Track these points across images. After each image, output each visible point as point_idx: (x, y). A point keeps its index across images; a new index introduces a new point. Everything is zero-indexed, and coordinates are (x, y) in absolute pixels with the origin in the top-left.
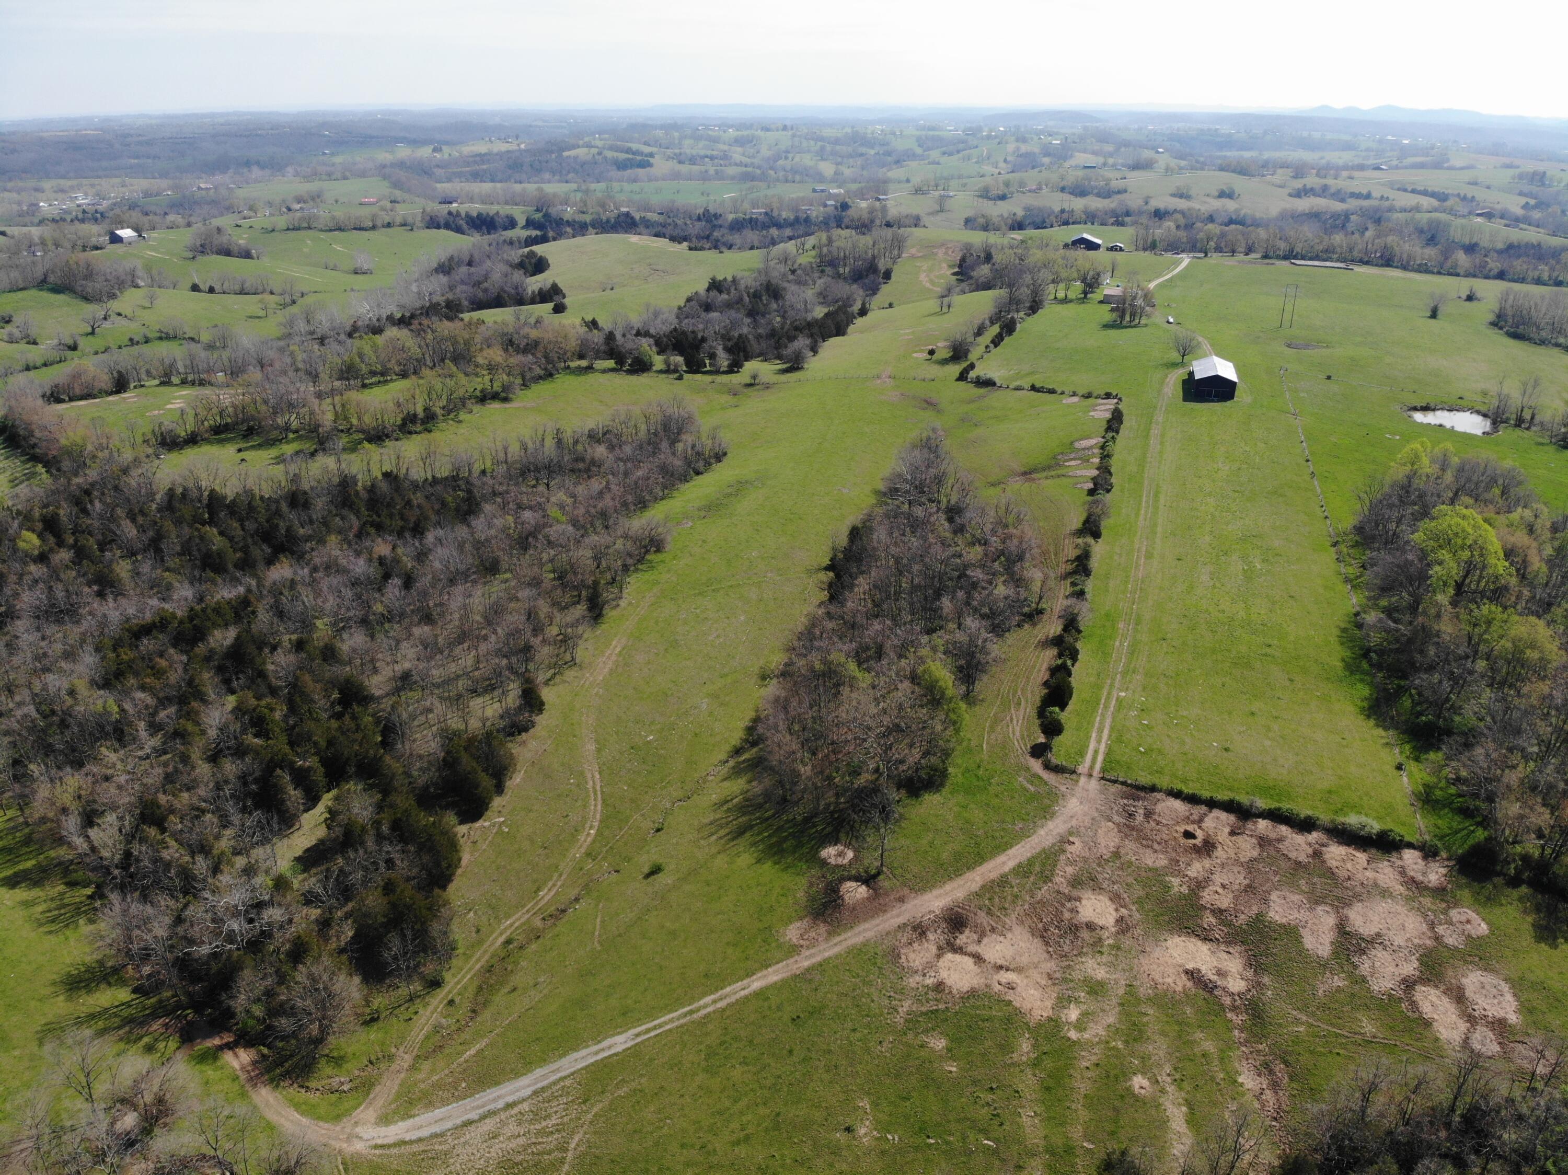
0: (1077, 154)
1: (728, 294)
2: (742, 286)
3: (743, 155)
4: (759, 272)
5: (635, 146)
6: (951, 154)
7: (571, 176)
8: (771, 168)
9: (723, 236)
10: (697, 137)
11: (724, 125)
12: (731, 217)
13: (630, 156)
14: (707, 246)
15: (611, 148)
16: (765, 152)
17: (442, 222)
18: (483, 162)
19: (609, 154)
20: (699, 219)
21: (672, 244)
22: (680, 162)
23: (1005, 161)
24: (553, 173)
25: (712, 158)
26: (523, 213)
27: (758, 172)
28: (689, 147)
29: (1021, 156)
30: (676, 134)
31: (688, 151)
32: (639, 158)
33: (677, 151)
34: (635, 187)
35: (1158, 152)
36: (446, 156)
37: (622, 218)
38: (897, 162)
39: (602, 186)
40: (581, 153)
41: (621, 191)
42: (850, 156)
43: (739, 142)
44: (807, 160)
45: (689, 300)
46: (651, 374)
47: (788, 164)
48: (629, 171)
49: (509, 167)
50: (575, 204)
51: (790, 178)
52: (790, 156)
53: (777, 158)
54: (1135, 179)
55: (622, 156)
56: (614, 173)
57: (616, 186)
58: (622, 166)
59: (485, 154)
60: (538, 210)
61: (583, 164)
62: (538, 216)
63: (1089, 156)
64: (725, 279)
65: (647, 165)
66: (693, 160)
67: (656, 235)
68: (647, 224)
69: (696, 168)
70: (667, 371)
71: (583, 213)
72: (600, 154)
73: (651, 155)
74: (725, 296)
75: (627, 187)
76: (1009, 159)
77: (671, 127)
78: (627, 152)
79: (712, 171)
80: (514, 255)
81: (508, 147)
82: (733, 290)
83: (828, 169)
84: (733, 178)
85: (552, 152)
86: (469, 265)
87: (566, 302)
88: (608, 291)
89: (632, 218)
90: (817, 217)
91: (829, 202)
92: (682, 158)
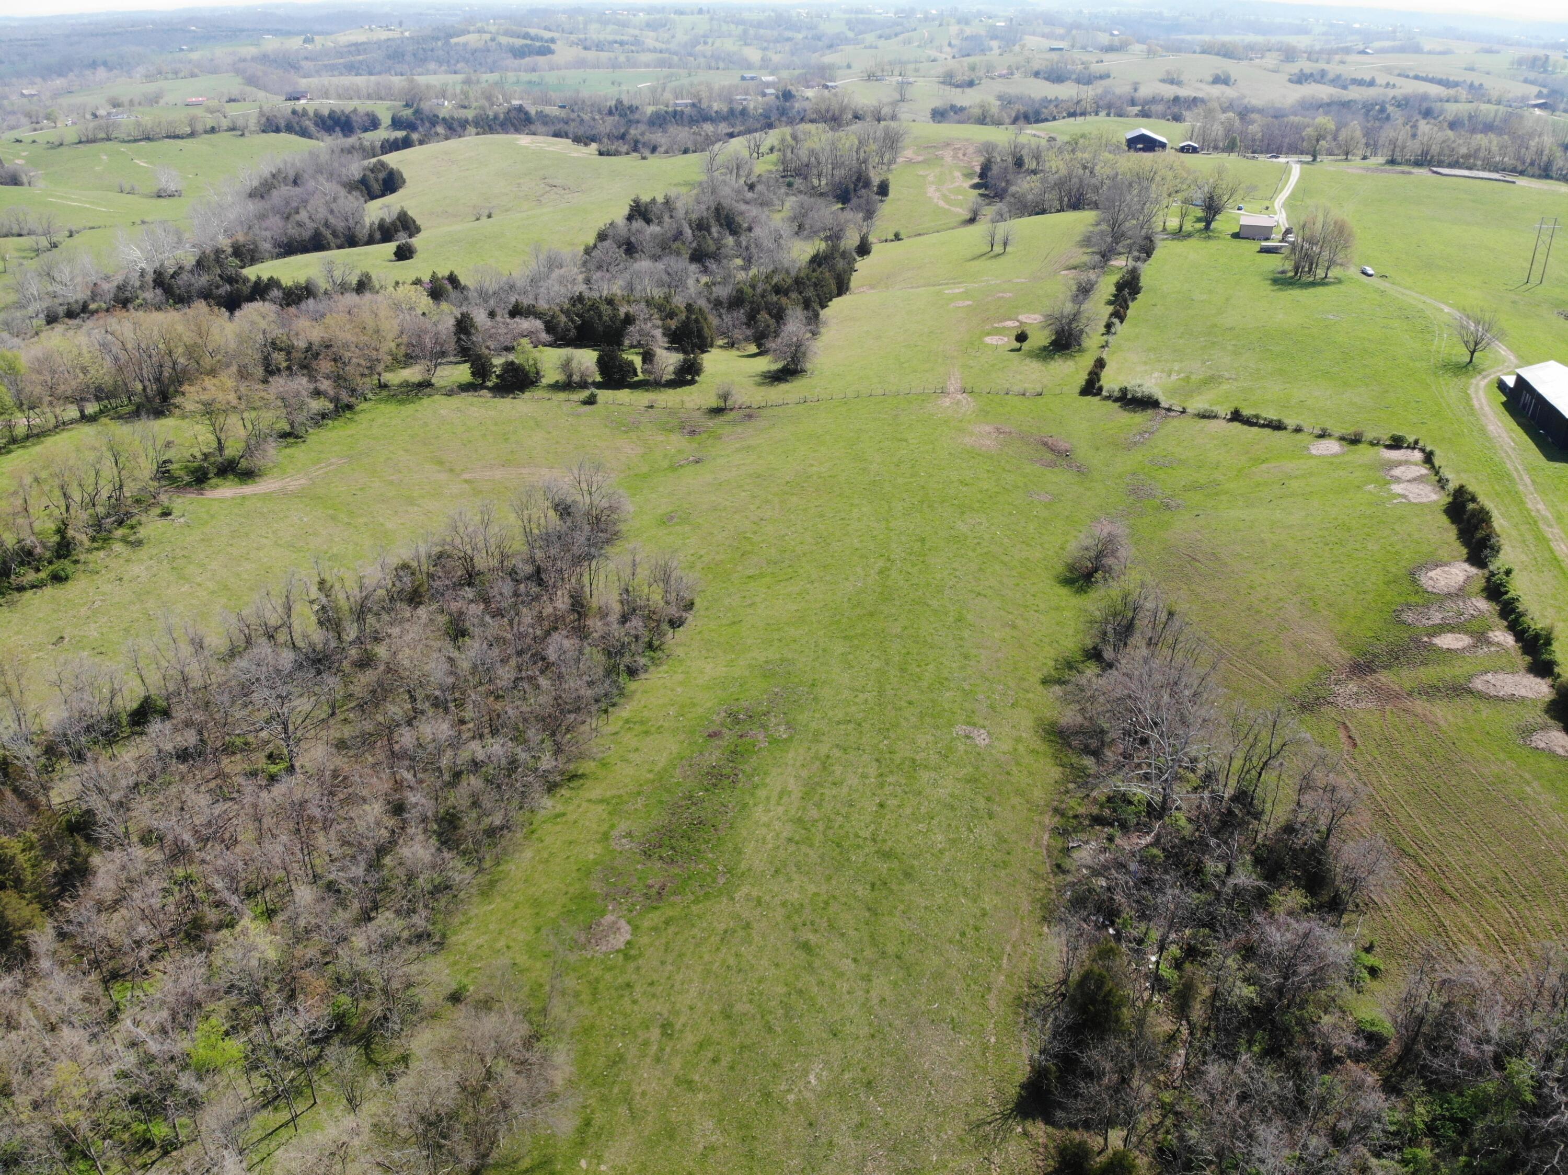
0: (1026, 37)
1: (660, 223)
2: (680, 213)
3: (657, 40)
4: (702, 188)
5: (533, 31)
6: (888, 38)
7: (460, 65)
8: (690, 55)
9: (643, 134)
10: (603, 20)
11: (634, 11)
12: (650, 110)
13: (528, 42)
14: (624, 148)
15: (507, 33)
16: (681, 37)
17: (283, 124)
18: (359, 52)
19: (504, 40)
20: (610, 113)
21: (576, 147)
22: (585, 48)
23: (950, 45)
24: (441, 63)
25: (622, 43)
26: (388, 109)
27: (676, 58)
28: (595, 33)
29: (967, 39)
30: (581, 18)
31: (594, 37)
32: (538, 44)
33: (582, 36)
34: (534, 77)
35: (1112, 35)
36: (319, 47)
37: (513, 114)
38: (830, 46)
39: (494, 77)
40: (472, 39)
41: (518, 82)
42: (777, 41)
43: (650, 26)
44: (729, 45)
45: (602, 237)
46: (538, 393)
47: (708, 50)
48: (527, 59)
49: (389, 57)
50: (454, 96)
51: (713, 64)
52: (710, 41)
53: (695, 43)
54: (1111, 62)
55: (519, 42)
56: (511, 62)
57: (511, 76)
58: (519, 53)
59: (363, 43)
60: (407, 105)
61: (474, 52)
62: (407, 113)
63: (1040, 39)
64: (654, 201)
65: (550, 52)
66: (599, 47)
67: (556, 135)
68: (545, 119)
69: (604, 56)
70: (566, 386)
71: (465, 107)
72: (493, 40)
73: (553, 41)
74: (654, 229)
75: (524, 77)
76: (953, 42)
77: (573, 12)
78: (524, 38)
79: (622, 59)
80: (356, 168)
81: (390, 35)
82: (666, 219)
83: (753, 54)
84: (647, 66)
85: (438, 39)
86: (295, 183)
87: (415, 241)
88: (484, 219)
89: (526, 113)
90: (755, 108)
91: (769, 91)
92: (588, 43)
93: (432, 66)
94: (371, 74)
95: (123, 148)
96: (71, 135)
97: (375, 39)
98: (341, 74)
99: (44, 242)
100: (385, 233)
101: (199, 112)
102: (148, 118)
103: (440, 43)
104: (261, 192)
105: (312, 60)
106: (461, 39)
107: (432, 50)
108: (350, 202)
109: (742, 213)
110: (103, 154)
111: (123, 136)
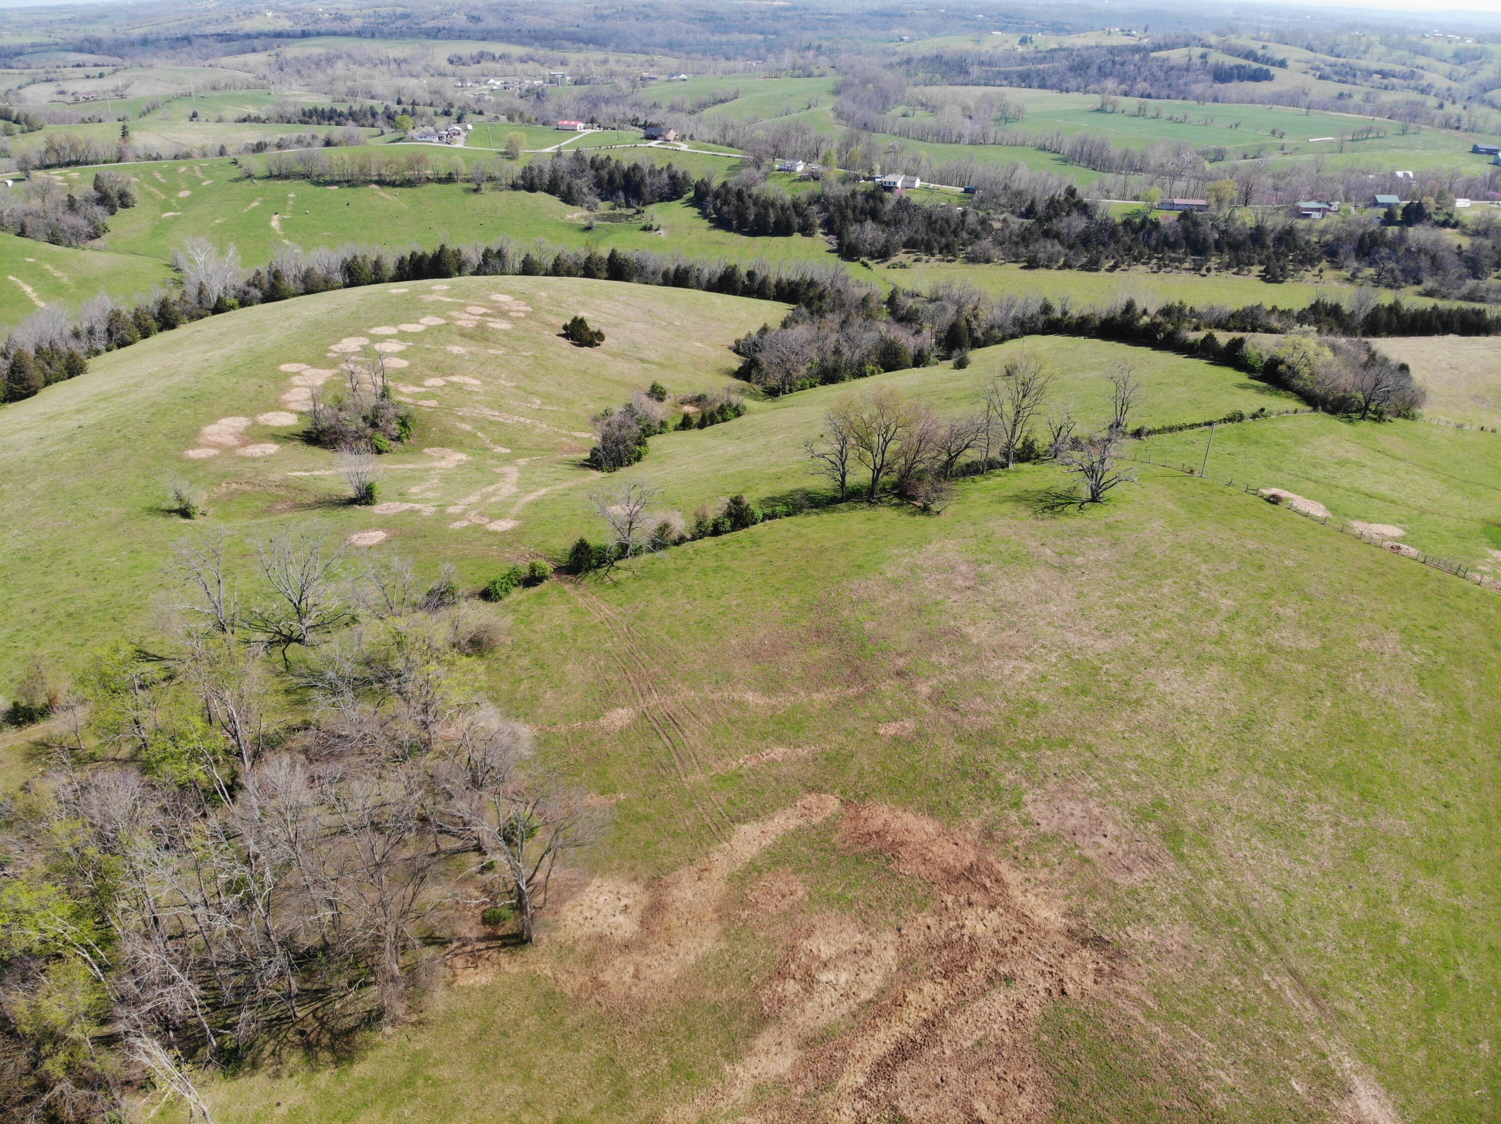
103: (1137, 57)
105: (990, 64)
107: (1122, 64)
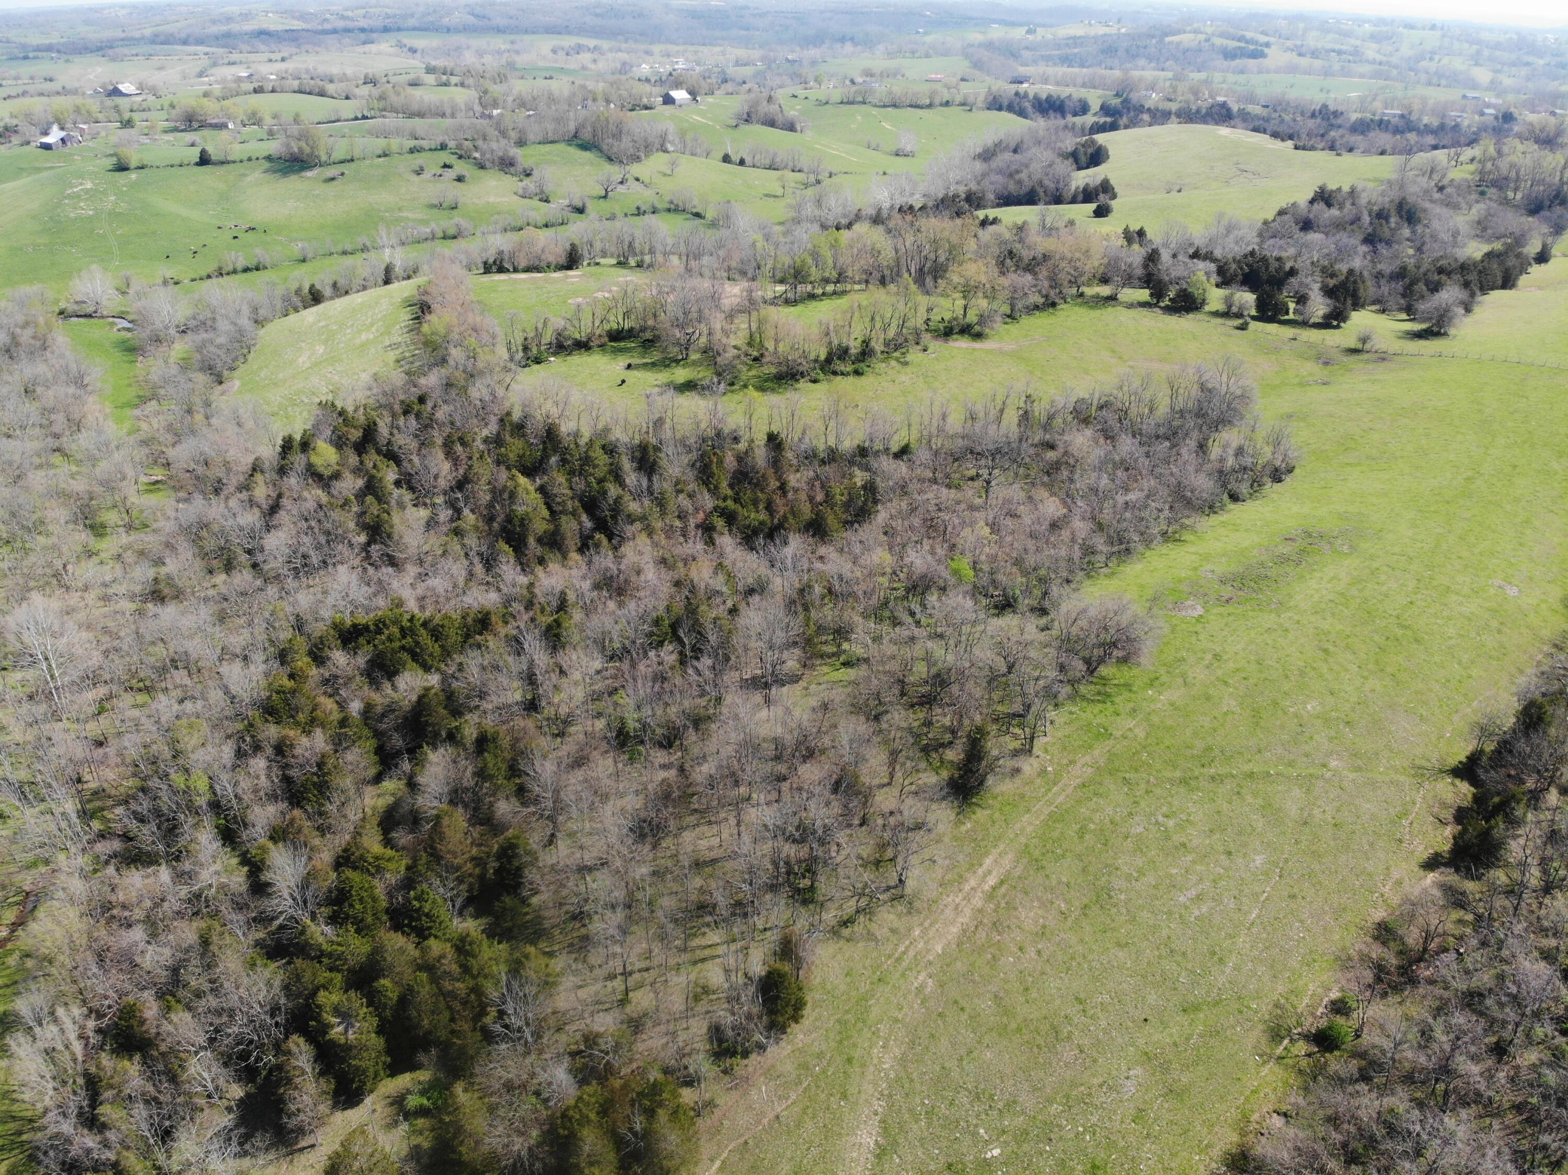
1: (1341, 209)
2: (1363, 201)
3: (1378, 52)
4: (1390, 183)
5: (1250, 35)
7: (1170, 63)
8: (1411, 69)
9: (1343, 135)
10: (1324, 27)
11: (1360, 21)
12: (1354, 117)
13: (1243, 45)
14: (1321, 145)
15: (1222, 35)
16: (1406, 51)
17: (1005, 103)
18: (1075, 45)
19: (1218, 41)
20: (1313, 116)
21: (1272, 140)
22: (1300, 55)
24: (1150, 59)
25: (1339, 53)
27: (1394, 71)
28: (1313, 40)
30: (1301, 25)
31: (1312, 44)
32: (1252, 47)
33: (1299, 43)
34: (1241, 78)
36: (1039, 38)
37: (1216, 109)
39: (1203, 75)
40: (1186, 39)
41: (1226, 81)
42: (1513, 64)
43: (1373, 37)
44: (1458, 64)
45: (1281, 213)
46: (1200, 316)
47: (1433, 66)
48: (1238, 61)
49: (1103, 52)
50: (1163, 89)
51: (1434, 80)
52: (1437, 57)
53: (1420, 58)
55: (1233, 44)
56: (1220, 63)
57: (1218, 77)
58: (1229, 55)
59: (1080, 37)
60: (1119, 95)
61: (1185, 51)
62: (1116, 102)
64: (1339, 189)
65: (1262, 56)
66: (1315, 54)
67: (1255, 130)
68: (1246, 115)
69: (1318, 63)
70: (1225, 314)
71: (1171, 100)
72: (1207, 40)
73: (1267, 45)
75: (1231, 78)
77: (1295, 18)
78: (1239, 40)
80: (1070, 143)
81: (1107, 30)
82: (1348, 205)
83: (1483, 75)
84: (1362, 76)
85: (1153, 37)
86: (1015, 151)
87: (1114, 204)
88: (1174, 194)
89: (1229, 110)
90: (1469, 126)
91: (1487, 111)
92: (1304, 50)
93: (1142, 62)
94: (1082, 66)
95: (874, 111)
96: (837, 96)
97: (1092, 33)
98: (1055, 64)
99: (812, 178)
100: (1087, 195)
101: (938, 86)
102: (898, 88)
104: (986, 155)
106: (1175, 39)
108: (1064, 167)
109: (1425, 210)
110: (859, 115)
111: (874, 101)
